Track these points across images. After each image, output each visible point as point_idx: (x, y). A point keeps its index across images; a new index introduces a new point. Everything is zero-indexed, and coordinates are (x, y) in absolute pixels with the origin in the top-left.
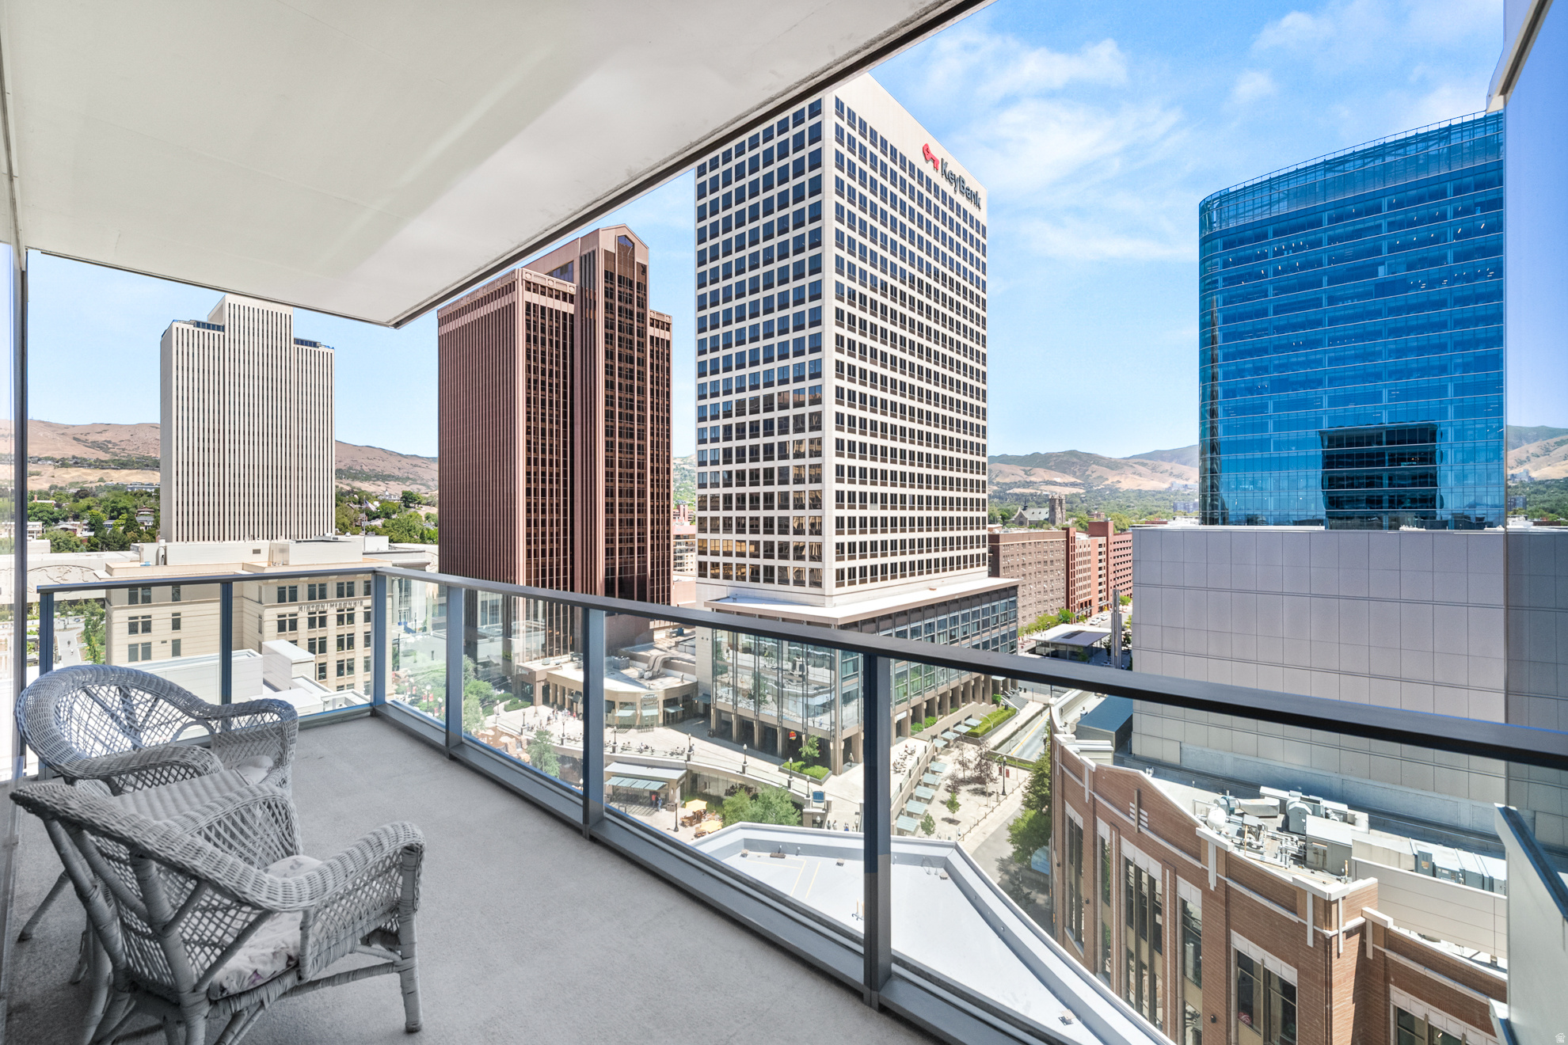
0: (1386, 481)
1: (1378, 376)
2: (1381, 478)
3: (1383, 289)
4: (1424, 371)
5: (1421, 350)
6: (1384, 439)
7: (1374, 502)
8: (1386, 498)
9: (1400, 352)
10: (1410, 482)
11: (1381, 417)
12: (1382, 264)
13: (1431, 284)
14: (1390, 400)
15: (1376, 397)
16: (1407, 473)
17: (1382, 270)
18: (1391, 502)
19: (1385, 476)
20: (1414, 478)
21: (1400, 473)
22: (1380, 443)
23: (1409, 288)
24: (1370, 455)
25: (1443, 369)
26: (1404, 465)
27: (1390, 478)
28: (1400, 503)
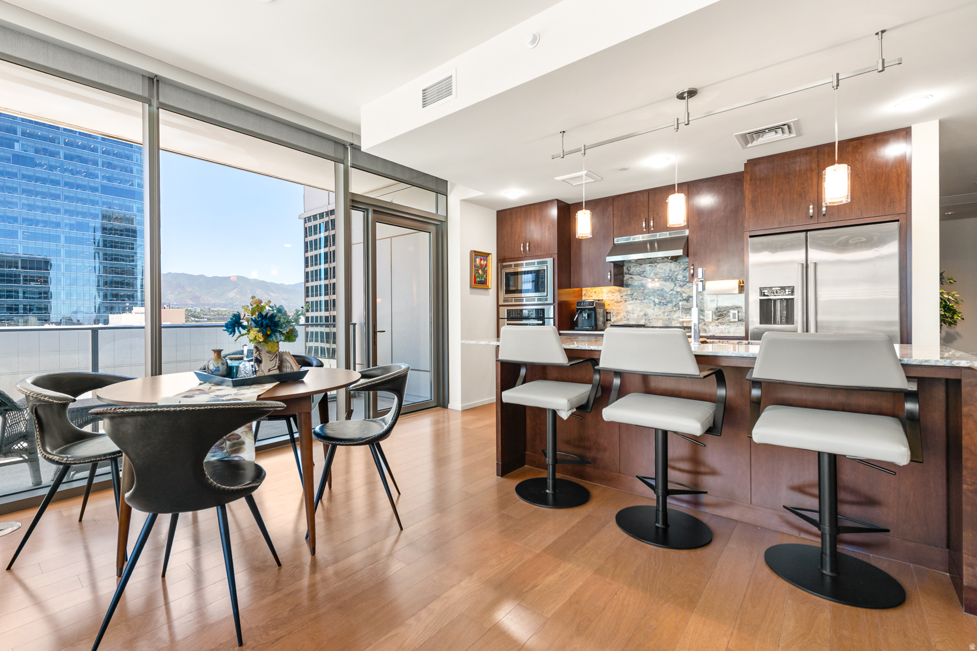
0: (21, 295)
1: (15, 220)
2: (18, 292)
3: (18, 159)
4: (46, 223)
5: (44, 209)
6: (20, 265)
7: (13, 309)
8: (21, 306)
9: (31, 207)
10: (38, 296)
11: (17, 249)
12: (18, 141)
13: (51, 168)
14: (23, 238)
15: (13, 234)
16: (36, 290)
17: (17, 146)
18: (25, 309)
19: (21, 290)
20: (40, 293)
21: (30, 289)
22: (17, 267)
23: (36, 165)
24: (10, 275)
25: (58, 225)
26: (32, 284)
27: (24, 293)
28: (31, 310)
